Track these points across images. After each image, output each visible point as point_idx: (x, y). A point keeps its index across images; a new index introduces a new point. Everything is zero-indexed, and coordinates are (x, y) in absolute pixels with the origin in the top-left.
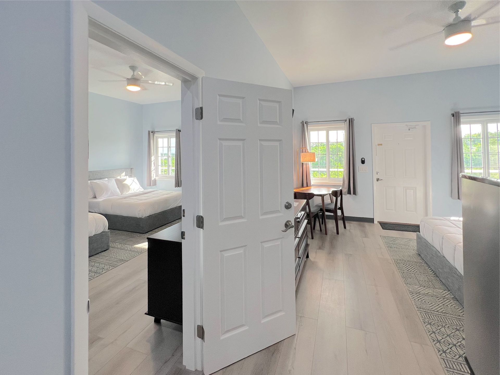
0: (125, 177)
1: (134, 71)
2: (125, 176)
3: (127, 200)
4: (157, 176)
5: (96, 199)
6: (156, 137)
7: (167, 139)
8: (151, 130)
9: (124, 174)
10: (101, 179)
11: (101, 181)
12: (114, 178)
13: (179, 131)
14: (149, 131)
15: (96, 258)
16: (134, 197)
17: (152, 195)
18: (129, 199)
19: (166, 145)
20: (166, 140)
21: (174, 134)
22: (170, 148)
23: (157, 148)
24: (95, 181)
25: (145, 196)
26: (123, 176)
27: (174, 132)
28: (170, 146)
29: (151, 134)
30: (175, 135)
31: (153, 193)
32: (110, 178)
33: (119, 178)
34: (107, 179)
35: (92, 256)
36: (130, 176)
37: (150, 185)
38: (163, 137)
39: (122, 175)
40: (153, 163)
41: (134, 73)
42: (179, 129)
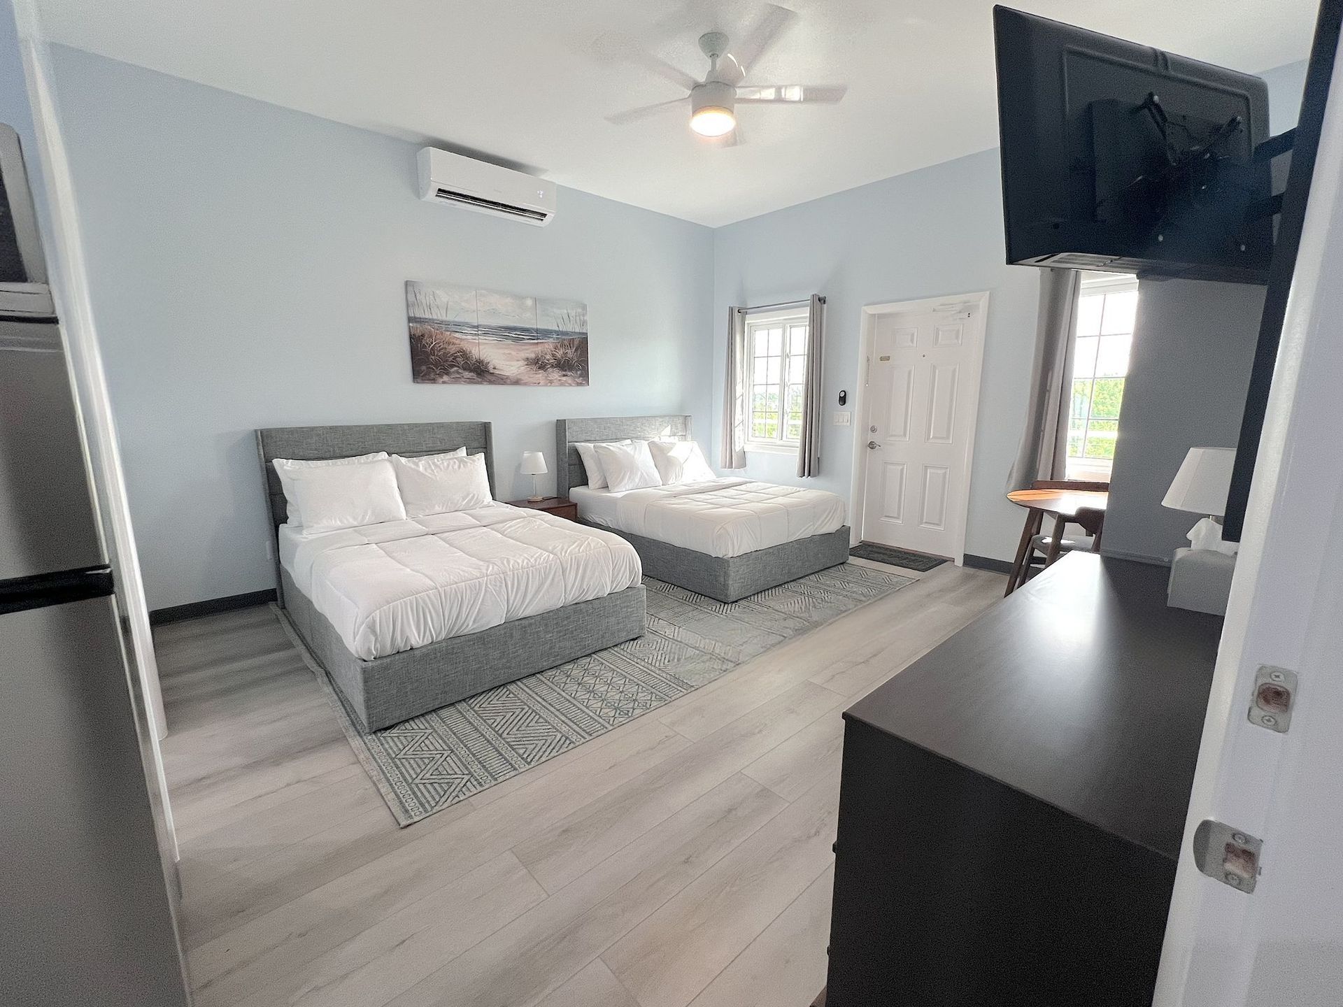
0: (672, 440)
1: (714, 56)
2: (670, 436)
3: (681, 501)
4: (748, 440)
5: (609, 491)
6: (750, 326)
7: (780, 331)
8: (736, 305)
9: (667, 430)
10: (617, 439)
11: (617, 444)
12: (644, 439)
13: (822, 300)
14: (731, 310)
15: (613, 658)
16: (698, 496)
17: (743, 492)
18: (686, 498)
19: (776, 349)
20: (776, 334)
21: (806, 313)
22: (788, 360)
23: (751, 357)
24: (604, 445)
25: (725, 494)
26: (664, 435)
27: (807, 306)
28: (788, 351)
29: (737, 316)
30: (808, 315)
31: (743, 487)
32: (637, 438)
33: (656, 440)
34: (628, 441)
35: (606, 649)
36: (684, 437)
37: (731, 466)
38: (768, 327)
39: (663, 433)
40: (739, 402)
41: (714, 64)
42: (821, 296)
